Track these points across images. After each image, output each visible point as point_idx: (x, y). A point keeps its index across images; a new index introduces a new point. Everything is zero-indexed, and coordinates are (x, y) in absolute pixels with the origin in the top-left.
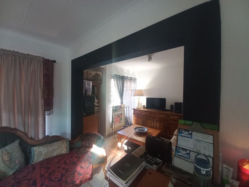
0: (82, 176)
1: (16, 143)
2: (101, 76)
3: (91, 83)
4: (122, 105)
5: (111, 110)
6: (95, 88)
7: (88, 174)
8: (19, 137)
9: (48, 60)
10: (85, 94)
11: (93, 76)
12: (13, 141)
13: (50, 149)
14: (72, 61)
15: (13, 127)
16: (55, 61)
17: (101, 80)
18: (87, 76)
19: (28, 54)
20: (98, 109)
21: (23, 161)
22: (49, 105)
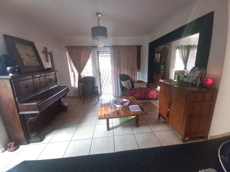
0: (151, 96)
1: (130, 80)
2: (168, 48)
3: (160, 54)
4: (186, 70)
5: (174, 73)
6: (163, 58)
7: (154, 96)
8: (130, 79)
9: (139, 46)
10: (155, 61)
11: (162, 49)
12: (128, 79)
13: (140, 85)
14: (149, 43)
15: (128, 75)
16: (141, 46)
17: (168, 52)
18: (158, 50)
19: (132, 45)
20: (164, 72)
21: (132, 86)
22: (139, 68)
